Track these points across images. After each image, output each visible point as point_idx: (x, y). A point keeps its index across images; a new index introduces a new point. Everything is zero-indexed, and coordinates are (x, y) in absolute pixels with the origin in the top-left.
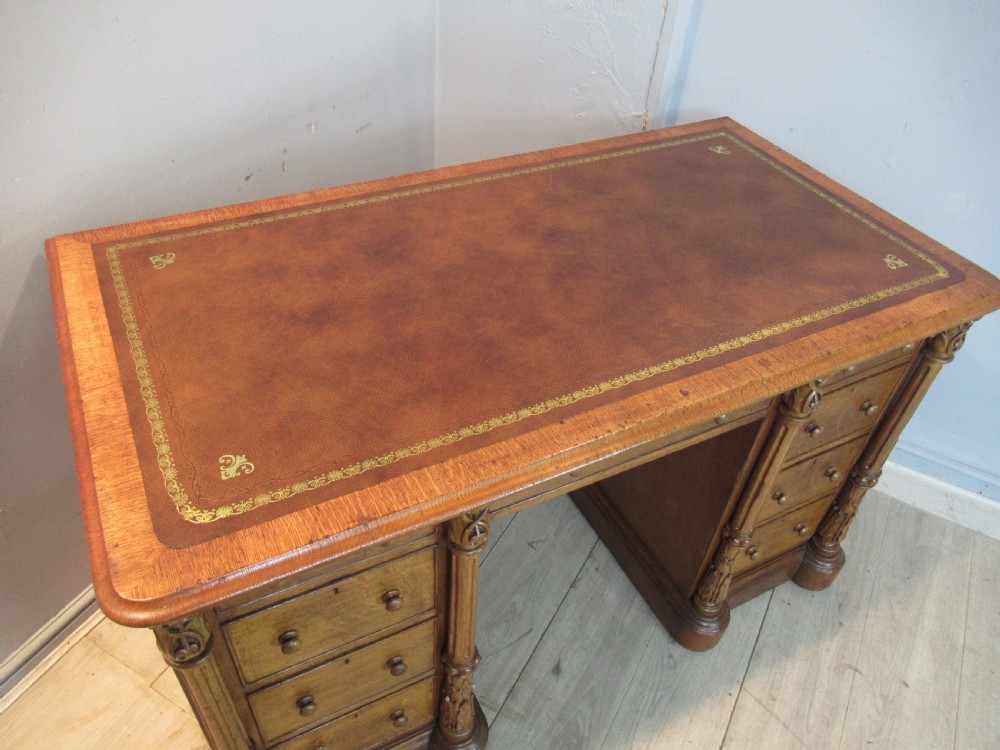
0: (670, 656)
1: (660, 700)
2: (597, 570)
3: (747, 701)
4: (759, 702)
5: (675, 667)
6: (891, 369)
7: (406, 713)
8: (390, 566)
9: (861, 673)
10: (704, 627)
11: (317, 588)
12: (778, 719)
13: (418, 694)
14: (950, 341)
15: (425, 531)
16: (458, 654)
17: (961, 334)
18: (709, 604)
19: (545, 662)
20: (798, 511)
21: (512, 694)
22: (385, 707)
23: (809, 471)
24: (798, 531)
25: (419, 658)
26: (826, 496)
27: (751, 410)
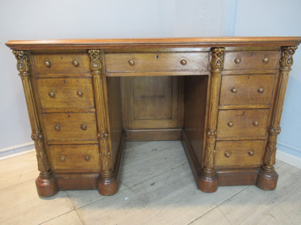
0: (194, 192)
1: (182, 201)
2: (183, 168)
3: (217, 211)
5: (194, 195)
6: (266, 74)
7: (91, 158)
8: (79, 79)
9: (275, 218)
10: (205, 179)
11: (59, 78)
12: (227, 219)
13: (94, 152)
14: (285, 61)
15: (88, 69)
16: (99, 126)
17: (289, 57)
18: (207, 169)
19: (151, 182)
20: (247, 141)
21: (135, 185)
22: (83, 150)
23: (243, 117)
24: (249, 154)
25: (92, 130)
26: (261, 140)
27: (199, 68)
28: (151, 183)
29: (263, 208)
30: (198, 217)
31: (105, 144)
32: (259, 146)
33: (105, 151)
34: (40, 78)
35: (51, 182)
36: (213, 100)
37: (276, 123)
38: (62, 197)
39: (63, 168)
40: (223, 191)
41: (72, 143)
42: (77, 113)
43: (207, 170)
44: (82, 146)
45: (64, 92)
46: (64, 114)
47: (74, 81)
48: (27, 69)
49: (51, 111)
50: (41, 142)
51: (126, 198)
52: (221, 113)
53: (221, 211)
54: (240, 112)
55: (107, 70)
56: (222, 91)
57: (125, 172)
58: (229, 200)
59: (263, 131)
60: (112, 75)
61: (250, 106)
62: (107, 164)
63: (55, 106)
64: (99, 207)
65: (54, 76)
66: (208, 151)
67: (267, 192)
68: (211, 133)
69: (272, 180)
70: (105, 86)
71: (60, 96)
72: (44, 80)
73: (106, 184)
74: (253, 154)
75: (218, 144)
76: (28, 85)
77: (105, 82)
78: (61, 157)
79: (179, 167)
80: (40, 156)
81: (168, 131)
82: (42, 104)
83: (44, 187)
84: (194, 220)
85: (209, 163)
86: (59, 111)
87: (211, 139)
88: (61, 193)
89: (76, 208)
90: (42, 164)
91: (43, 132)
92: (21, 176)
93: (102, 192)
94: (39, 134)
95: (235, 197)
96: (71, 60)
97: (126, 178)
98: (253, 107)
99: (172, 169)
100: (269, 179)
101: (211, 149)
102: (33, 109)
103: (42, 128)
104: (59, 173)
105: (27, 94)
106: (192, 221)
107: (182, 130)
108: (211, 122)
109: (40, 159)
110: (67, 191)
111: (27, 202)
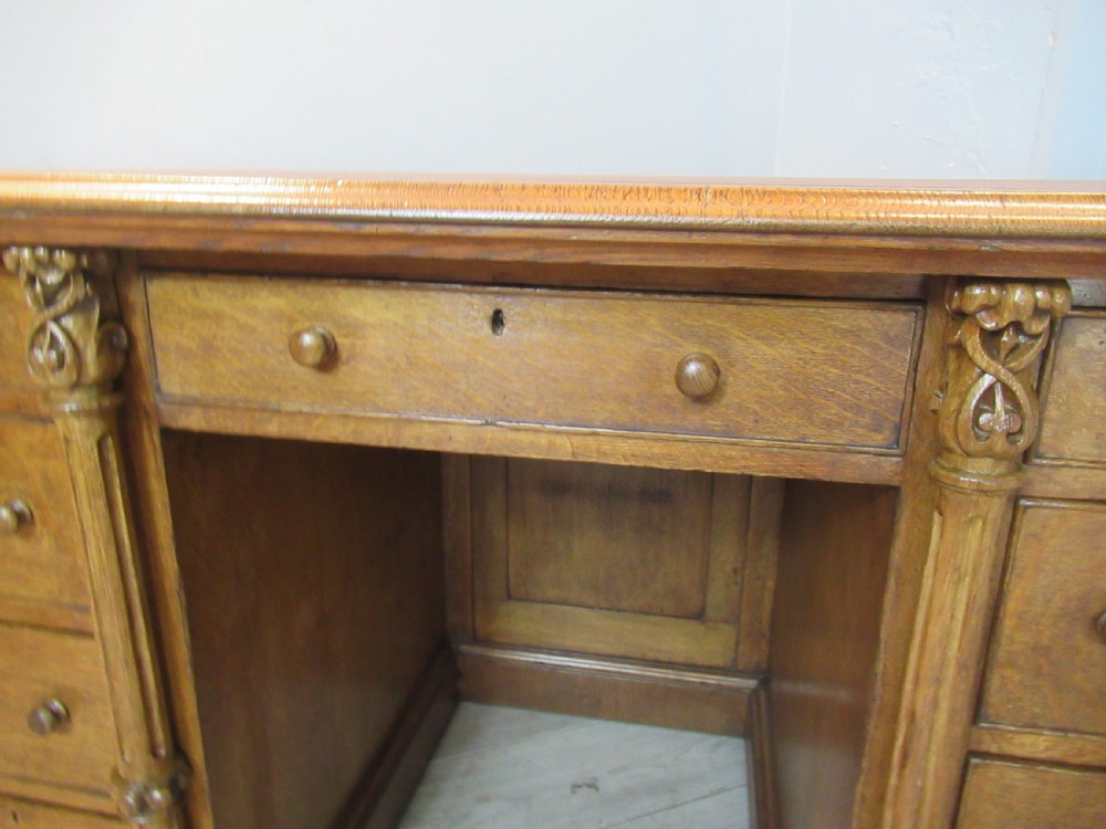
8: (6, 430)
25: (99, 738)
27: (828, 424)
36: (926, 691)
41: (1, 785)
44: (52, 813)
52: (987, 777)
56: (1008, 624)
70: (158, 492)
81: (679, 681)
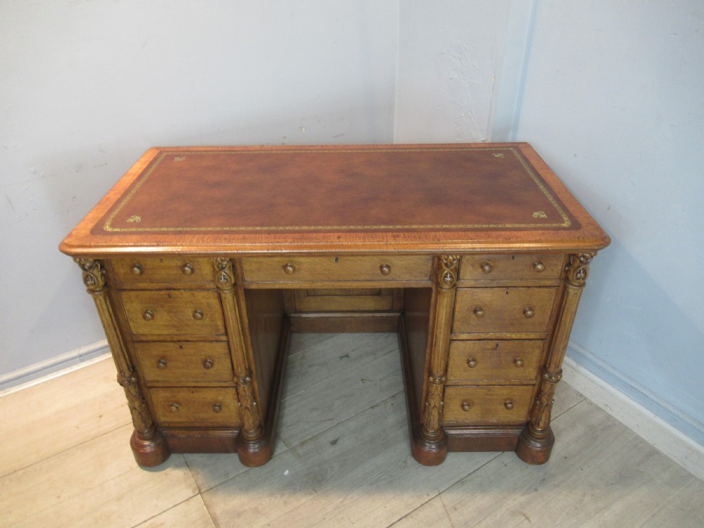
0: (405, 462)
1: (382, 480)
2: (392, 404)
3: (437, 503)
4: (444, 506)
5: (404, 468)
6: (540, 287)
7: (223, 407)
8: (195, 293)
9: (530, 522)
10: (424, 445)
11: (160, 290)
12: (450, 519)
13: (228, 398)
14: (574, 272)
15: (210, 277)
16: (235, 367)
17: (580, 268)
18: (428, 430)
19: (330, 436)
20: (501, 387)
21: (302, 444)
22: (209, 395)
23: (495, 351)
24: (506, 405)
25: (222, 367)
26: (527, 385)
27: (415, 276)
28: (332, 439)
29: (517, 500)
30: (403, 516)
31: (247, 393)
32: (525, 395)
33: (247, 402)
34: (123, 290)
35: (157, 445)
36: (439, 331)
37: (553, 365)
38: (178, 466)
39: (177, 420)
40: (457, 462)
41: (189, 385)
42: (195, 341)
43: (428, 432)
44: (205, 390)
45: (169, 312)
46: (171, 344)
47: (186, 294)
48: (101, 283)
49: (149, 338)
50: (135, 387)
51: (287, 472)
52: (455, 344)
53: (443, 504)
54: (491, 344)
55: (246, 279)
56: (456, 313)
57: (286, 411)
58: (461, 482)
59: (531, 373)
60: (254, 287)
61: (508, 335)
62: (251, 421)
63: (156, 332)
64: (240, 489)
65: (150, 288)
66: (430, 405)
67: (532, 468)
68: (434, 380)
69: (540, 451)
70: (243, 304)
71: (163, 318)
72: (133, 293)
73: (252, 451)
74: (512, 408)
75: (449, 391)
76: (105, 307)
77: (242, 297)
78: (171, 405)
79: (386, 403)
80: (135, 409)
81: (373, 317)
82: (133, 329)
83: (145, 454)
84: (395, 521)
85: (432, 422)
86: (161, 338)
87: (434, 388)
88: (174, 457)
89: (202, 491)
90: (140, 419)
91: (137, 368)
92: (101, 416)
93: (246, 461)
94: (130, 377)
95: (473, 475)
96: (180, 264)
97: (289, 426)
98: (514, 336)
99: (372, 408)
100: (537, 449)
101: (435, 401)
102: (116, 340)
103: (135, 363)
104: (169, 428)
105: (104, 319)
106: (392, 522)
107: (400, 317)
108: (436, 363)
109: (136, 413)
110: (185, 455)
111: (119, 476)
